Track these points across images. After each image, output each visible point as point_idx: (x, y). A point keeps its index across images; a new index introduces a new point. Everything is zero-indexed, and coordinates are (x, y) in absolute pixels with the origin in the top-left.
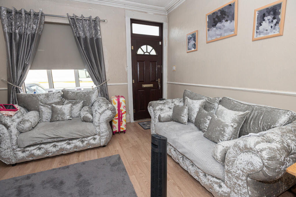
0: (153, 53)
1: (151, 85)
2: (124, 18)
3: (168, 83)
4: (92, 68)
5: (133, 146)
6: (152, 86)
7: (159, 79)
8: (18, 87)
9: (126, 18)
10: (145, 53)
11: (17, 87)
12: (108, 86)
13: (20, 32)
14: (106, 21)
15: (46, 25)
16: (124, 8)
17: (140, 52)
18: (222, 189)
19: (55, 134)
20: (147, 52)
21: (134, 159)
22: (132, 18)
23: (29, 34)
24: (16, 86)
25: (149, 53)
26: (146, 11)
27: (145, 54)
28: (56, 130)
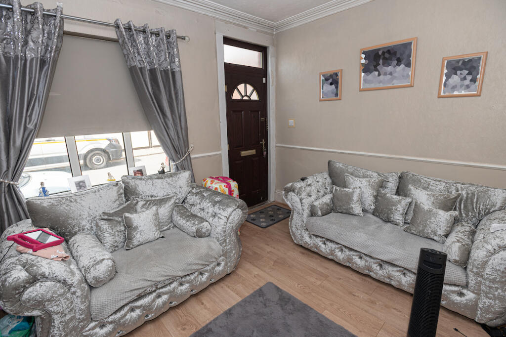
0: (255, 97)
1: (253, 152)
2: (214, 34)
3: (276, 146)
4: (166, 127)
5: (275, 262)
6: (255, 153)
7: (263, 140)
8: (12, 182)
9: (216, 34)
10: (243, 97)
11: (9, 184)
12: (192, 160)
13: (6, 53)
14: (187, 38)
15: (66, 39)
16: (214, 17)
17: (236, 96)
18: (467, 297)
19: (163, 273)
20: (246, 95)
21: (299, 284)
22: (225, 35)
23: (32, 60)
24: (6, 181)
25: (249, 97)
26: (246, 25)
27: (244, 99)
28: (162, 266)
